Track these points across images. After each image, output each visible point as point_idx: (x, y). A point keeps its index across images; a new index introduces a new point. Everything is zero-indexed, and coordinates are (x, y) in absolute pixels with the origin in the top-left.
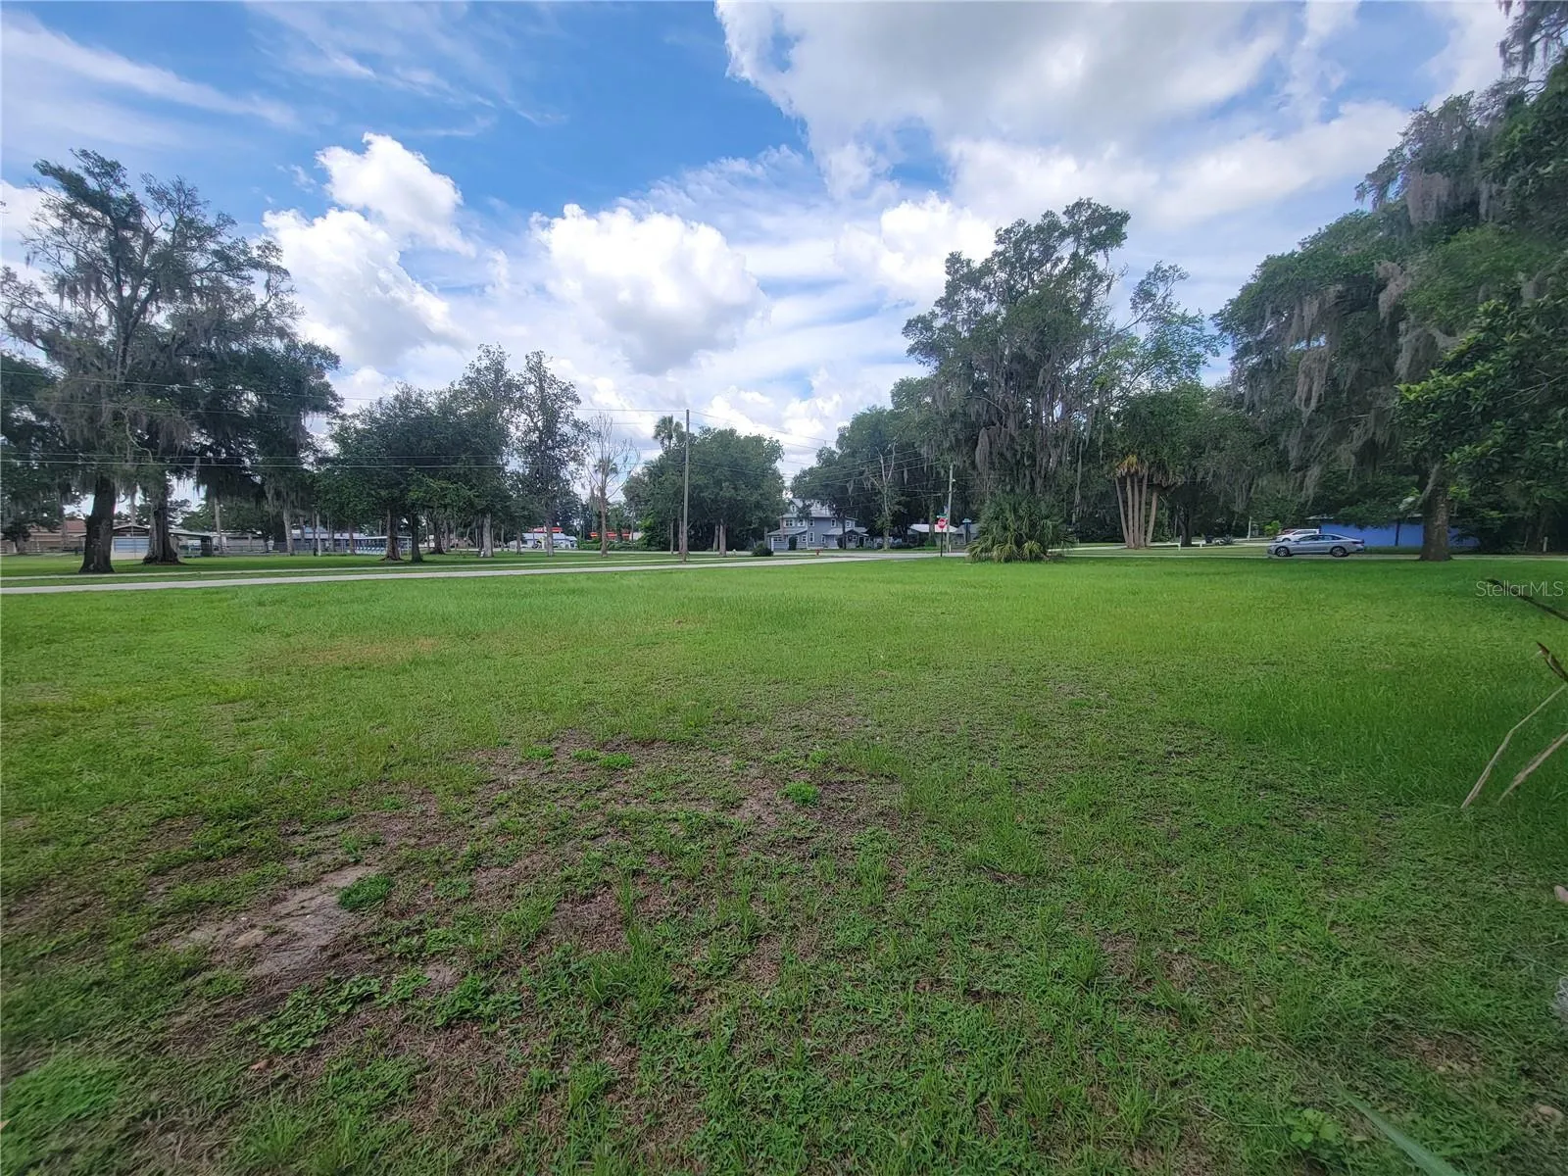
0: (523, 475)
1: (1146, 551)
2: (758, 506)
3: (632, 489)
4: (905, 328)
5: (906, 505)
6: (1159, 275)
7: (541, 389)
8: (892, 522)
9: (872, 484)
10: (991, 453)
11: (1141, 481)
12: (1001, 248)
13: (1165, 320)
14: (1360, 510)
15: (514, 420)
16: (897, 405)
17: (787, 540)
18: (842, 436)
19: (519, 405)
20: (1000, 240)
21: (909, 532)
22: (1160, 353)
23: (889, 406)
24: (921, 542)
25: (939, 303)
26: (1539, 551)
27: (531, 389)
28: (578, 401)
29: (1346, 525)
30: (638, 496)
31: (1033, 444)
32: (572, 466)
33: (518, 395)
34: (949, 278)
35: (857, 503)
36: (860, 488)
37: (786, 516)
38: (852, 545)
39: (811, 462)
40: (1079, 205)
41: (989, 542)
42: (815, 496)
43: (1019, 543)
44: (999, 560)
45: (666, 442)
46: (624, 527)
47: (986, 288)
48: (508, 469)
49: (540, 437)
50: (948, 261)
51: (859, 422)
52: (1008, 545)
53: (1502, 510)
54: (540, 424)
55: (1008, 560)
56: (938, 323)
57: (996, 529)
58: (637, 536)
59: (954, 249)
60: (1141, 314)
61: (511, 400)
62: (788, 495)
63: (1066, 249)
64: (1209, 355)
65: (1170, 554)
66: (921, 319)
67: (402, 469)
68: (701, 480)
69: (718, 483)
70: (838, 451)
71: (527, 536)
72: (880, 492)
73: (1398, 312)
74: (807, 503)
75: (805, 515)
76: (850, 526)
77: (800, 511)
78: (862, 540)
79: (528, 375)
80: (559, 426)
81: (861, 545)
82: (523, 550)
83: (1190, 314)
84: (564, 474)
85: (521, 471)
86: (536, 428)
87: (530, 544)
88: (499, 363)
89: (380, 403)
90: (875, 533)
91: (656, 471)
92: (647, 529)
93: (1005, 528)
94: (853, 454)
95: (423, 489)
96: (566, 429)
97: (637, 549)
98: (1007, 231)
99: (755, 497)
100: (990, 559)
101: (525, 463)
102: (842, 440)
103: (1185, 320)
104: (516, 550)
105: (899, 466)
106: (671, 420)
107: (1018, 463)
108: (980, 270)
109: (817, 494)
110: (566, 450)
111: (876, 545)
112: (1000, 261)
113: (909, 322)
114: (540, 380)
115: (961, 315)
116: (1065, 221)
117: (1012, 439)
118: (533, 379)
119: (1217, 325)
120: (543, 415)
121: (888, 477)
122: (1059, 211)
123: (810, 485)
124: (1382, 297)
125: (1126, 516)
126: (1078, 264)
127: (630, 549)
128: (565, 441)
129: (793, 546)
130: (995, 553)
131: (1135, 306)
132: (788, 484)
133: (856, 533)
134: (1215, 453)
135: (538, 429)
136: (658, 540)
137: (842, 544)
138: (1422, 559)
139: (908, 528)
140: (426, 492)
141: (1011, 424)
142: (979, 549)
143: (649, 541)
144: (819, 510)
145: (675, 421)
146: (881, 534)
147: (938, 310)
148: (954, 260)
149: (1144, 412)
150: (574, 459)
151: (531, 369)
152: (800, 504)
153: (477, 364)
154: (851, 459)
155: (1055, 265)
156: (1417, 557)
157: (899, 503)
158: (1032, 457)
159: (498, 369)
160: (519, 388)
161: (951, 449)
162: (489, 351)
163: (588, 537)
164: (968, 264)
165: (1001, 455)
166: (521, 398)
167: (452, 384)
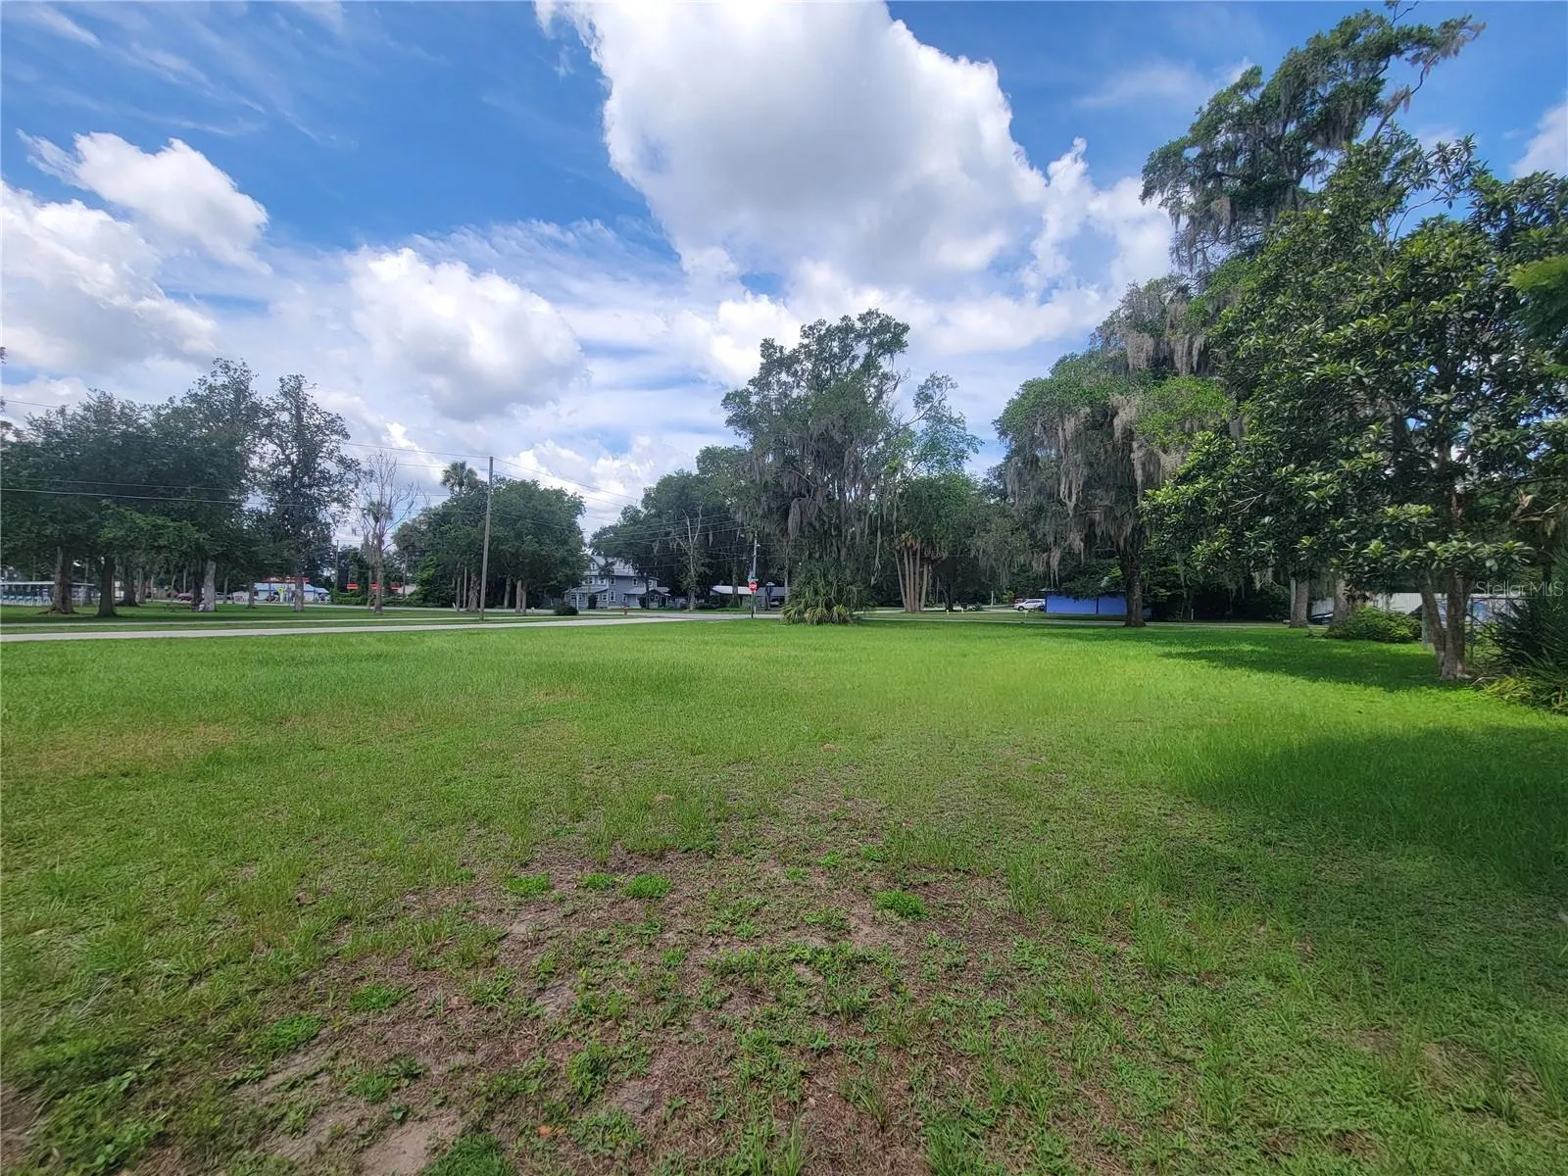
0: (267, 515)
1: (920, 615)
2: (564, 562)
3: (405, 538)
4: (724, 401)
5: (709, 566)
6: (935, 382)
7: (299, 417)
8: (698, 583)
9: (679, 545)
10: (801, 522)
11: (915, 554)
12: (806, 341)
13: (937, 418)
14: (1076, 585)
15: (257, 449)
16: (703, 471)
17: (586, 599)
18: (647, 496)
19: (267, 433)
20: (805, 335)
21: (711, 593)
22: (933, 448)
23: (695, 472)
24: (723, 603)
25: (752, 382)
26: (1189, 620)
27: (285, 417)
28: (347, 436)
29: (1068, 597)
30: (413, 545)
31: (839, 517)
32: (335, 507)
33: (266, 421)
34: (764, 361)
35: (660, 562)
36: (665, 547)
37: (587, 573)
38: (654, 605)
39: (614, 519)
40: (870, 313)
41: (802, 606)
42: (618, 555)
43: (829, 606)
44: (812, 623)
45: (457, 489)
46: (393, 579)
47: (795, 374)
48: (246, 507)
49: (293, 472)
50: (762, 345)
51: (666, 483)
52: (819, 609)
53: (1168, 589)
54: (294, 457)
55: (820, 622)
56: (754, 399)
57: (808, 593)
58: (410, 589)
59: (768, 337)
60: (922, 412)
61: (256, 426)
62: (589, 551)
63: (861, 349)
64: (970, 451)
65: (939, 617)
66: (736, 394)
67: (95, 499)
68: (501, 532)
69: (519, 536)
70: (643, 510)
71: (258, 586)
72: (686, 554)
73: (1129, 434)
74: (610, 560)
75: (606, 573)
76: (653, 585)
77: (602, 569)
78: (664, 599)
79: (282, 400)
80: (319, 461)
81: (663, 605)
82: (256, 603)
83: (955, 416)
84: (324, 516)
85: (264, 509)
86: (288, 461)
87: (263, 596)
88: (241, 382)
89: (62, 412)
90: (677, 591)
91: (440, 519)
92: (423, 583)
93: (816, 593)
94: (659, 515)
95: (127, 525)
96: (331, 466)
97: (408, 604)
98: (810, 328)
99: (561, 553)
100: (804, 621)
101: (270, 500)
102: (648, 500)
103: (951, 421)
104: (247, 603)
105: (705, 530)
106: (463, 466)
107: (825, 532)
108: (789, 357)
109: (620, 552)
110: (327, 489)
111: (678, 606)
112: (805, 353)
113: (728, 395)
114: (298, 407)
115: (773, 394)
116: (858, 325)
117: (820, 509)
118: (289, 405)
119: (997, 429)
120: (299, 448)
121: (694, 539)
122: (854, 317)
123: (611, 543)
124: (1116, 421)
125: (905, 586)
126: (870, 364)
127: (400, 604)
128: (325, 478)
129: (593, 603)
130: (806, 615)
131: (917, 404)
132: (587, 540)
133: (659, 593)
134: (982, 534)
135: (291, 463)
136: (438, 594)
137: (644, 603)
138: (1127, 625)
139: (709, 589)
140: (130, 529)
141: (819, 497)
142: (793, 612)
143: (426, 596)
144: (621, 568)
145: (467, 467)
146: (684, 594)
147: (751, 388)
148: (767, 346)
149: (925, 495)
150: (338, 500)
151: (285, 394)
152: (601, 561)
153: (210, 380)
154: (657, 519)
155: (852, 362)
156: (1123, 624)
157: (703, 565)
158: (838, 528)
159: (240, 390)
160: (268, 414)
161: (764, 516)
162: (227, 367)
163: (344, 589)
164: (781, 352)
165: (810, 524)
166: (270, 425)
167: (171, 400)
